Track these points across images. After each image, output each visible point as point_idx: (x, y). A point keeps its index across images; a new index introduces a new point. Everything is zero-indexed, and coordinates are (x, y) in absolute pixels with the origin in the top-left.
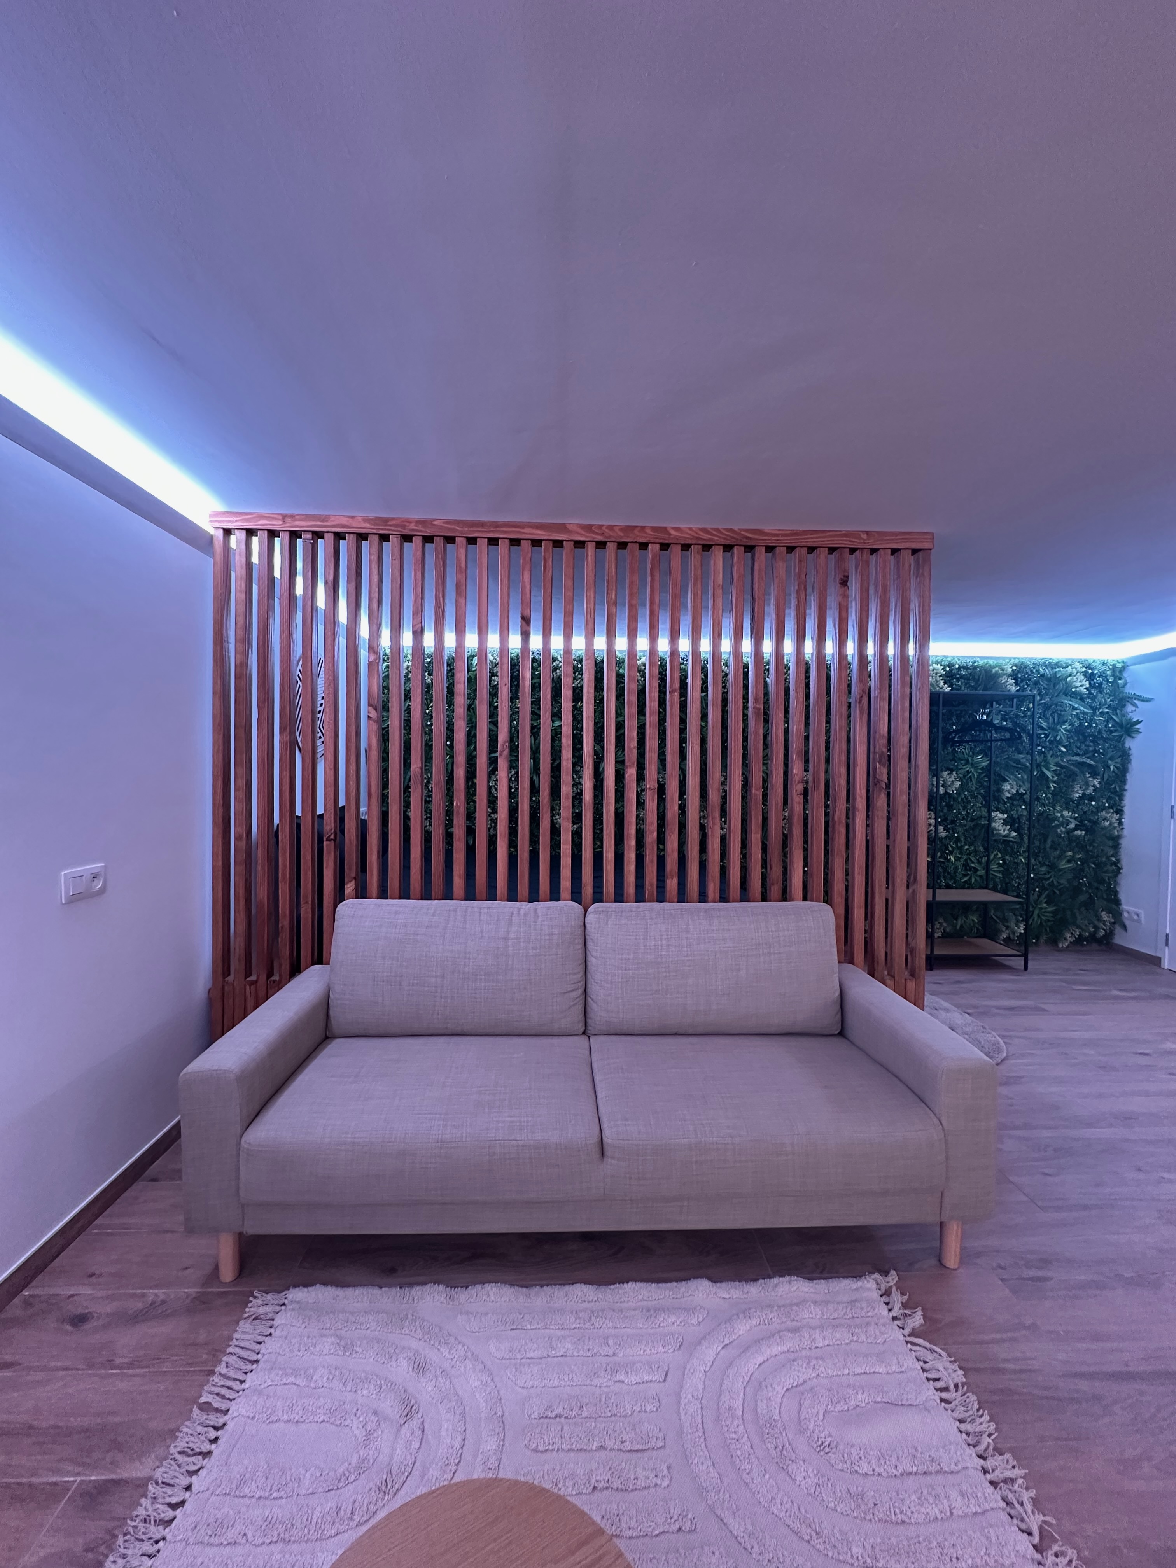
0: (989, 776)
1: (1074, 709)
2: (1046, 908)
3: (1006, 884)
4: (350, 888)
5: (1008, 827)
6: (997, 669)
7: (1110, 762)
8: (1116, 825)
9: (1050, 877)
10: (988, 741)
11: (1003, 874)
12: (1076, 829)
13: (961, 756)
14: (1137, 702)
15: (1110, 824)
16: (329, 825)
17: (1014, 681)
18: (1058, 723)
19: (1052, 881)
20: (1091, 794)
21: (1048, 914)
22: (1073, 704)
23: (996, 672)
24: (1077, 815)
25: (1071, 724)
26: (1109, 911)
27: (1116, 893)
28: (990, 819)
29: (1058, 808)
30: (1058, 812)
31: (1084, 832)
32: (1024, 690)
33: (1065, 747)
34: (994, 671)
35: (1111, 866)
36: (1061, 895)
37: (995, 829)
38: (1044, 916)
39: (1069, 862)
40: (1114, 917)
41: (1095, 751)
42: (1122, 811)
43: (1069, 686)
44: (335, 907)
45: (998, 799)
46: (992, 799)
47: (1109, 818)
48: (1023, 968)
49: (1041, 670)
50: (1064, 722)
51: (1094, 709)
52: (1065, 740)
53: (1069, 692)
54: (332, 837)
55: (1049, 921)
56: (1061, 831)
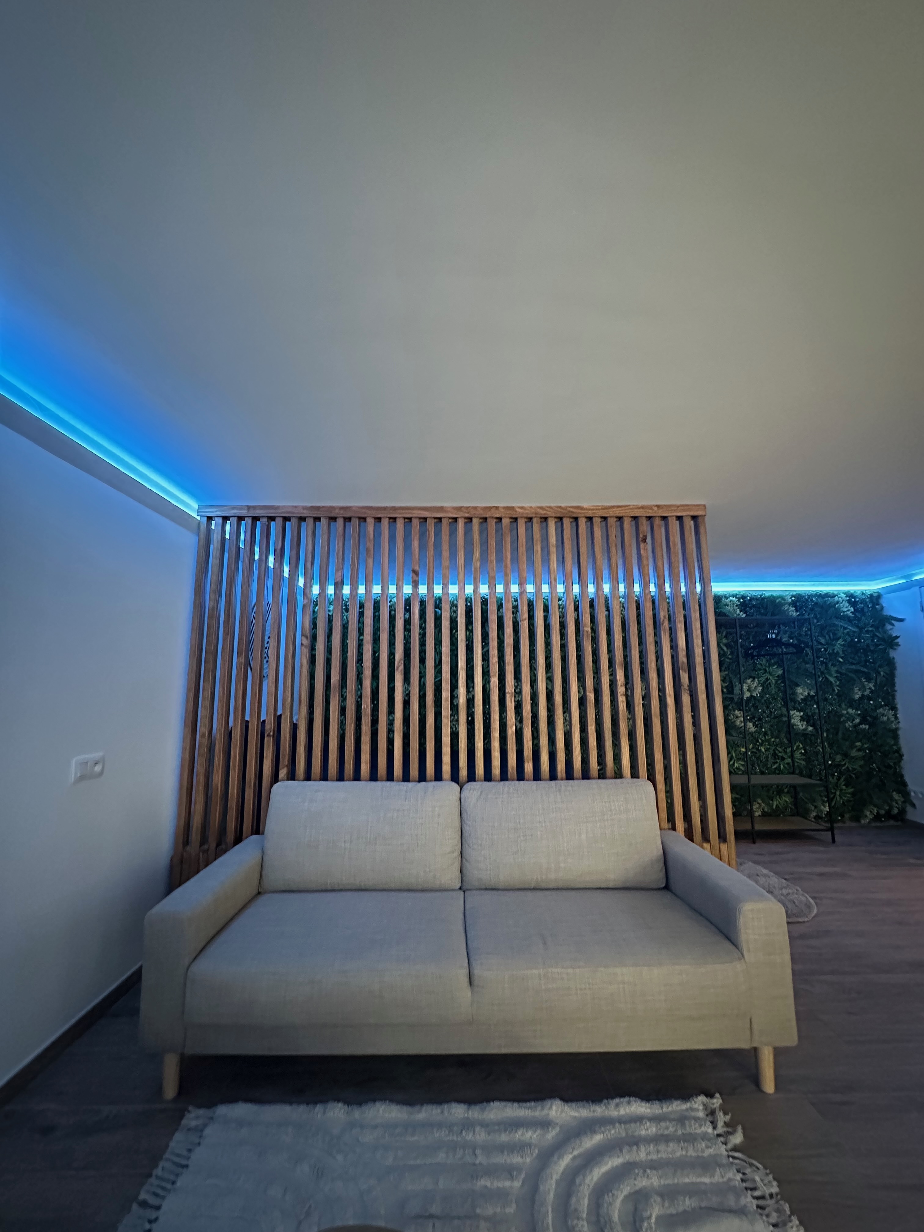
0: (784, 682)
1: (845, 628)
2: (845, 790)
3: (810, 770)
4: (283, 773)
5: (805, 723)
6: (780, 599)
7: (880, 669)
8: (893, 719)
9: (845, 764)
10: (779, 654)
11: (805, 762)
12: (860, 723)
13: (759, 666)
14: (893, 622)
15: (888, 719)
16: (270, 726)
17: (794, 608)
18: (833, 640)
19: (848, 768)
20: (868, 695)
21: (848, 795)
22: (844, 625)
23: (780, 602)
24: (859, 712)
25: (844, 640)
26: (899, 792)
27: (902, 776)
28: (789, 717)
29: (843, 706)
30: (844, 710)
31: (867, 726)
32: (803, 615)
33: (842, 658)
34: (777, 601)
35: (894, 753)
36: (857, 778)
37: (794, 725)
38: (845, 797)
39: (859, 750)
40: (903, 796)
41: (866, 661)
42: (896, 708)
43: (838, 610)
44: (271, 786)
45: (794, 701)
46: (789, 701)
47: (886, 714)
48: (831, 840)
49: (814, 599)
50: (838, 639)
51: (861, 629)
52: (841, 652)
53: (838, 615)
54: (272, 734)
55: (850, 801)
56: (849, 726)
